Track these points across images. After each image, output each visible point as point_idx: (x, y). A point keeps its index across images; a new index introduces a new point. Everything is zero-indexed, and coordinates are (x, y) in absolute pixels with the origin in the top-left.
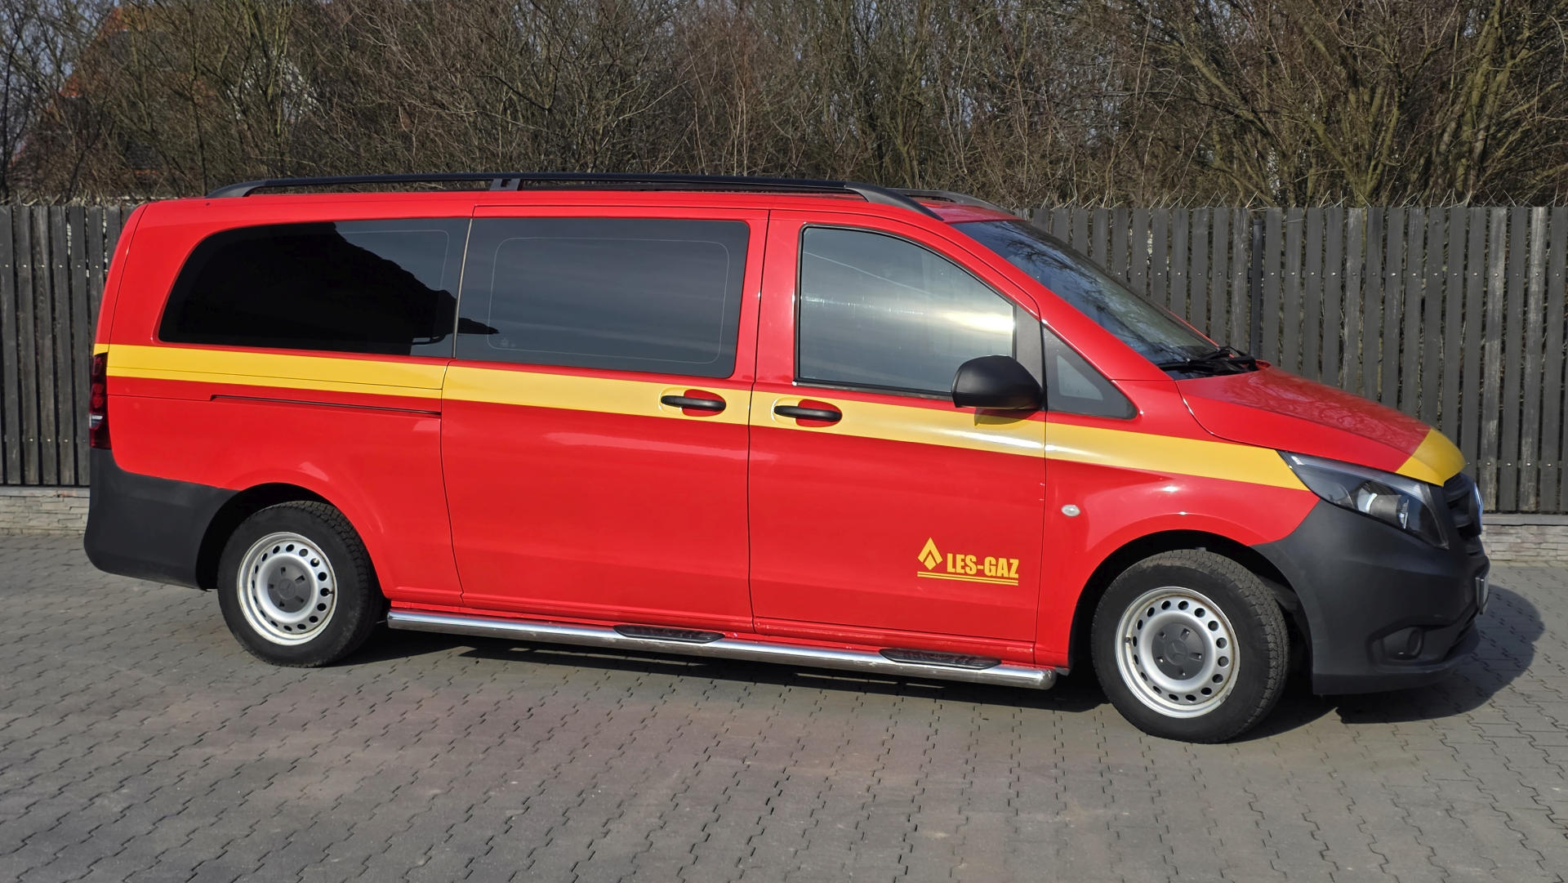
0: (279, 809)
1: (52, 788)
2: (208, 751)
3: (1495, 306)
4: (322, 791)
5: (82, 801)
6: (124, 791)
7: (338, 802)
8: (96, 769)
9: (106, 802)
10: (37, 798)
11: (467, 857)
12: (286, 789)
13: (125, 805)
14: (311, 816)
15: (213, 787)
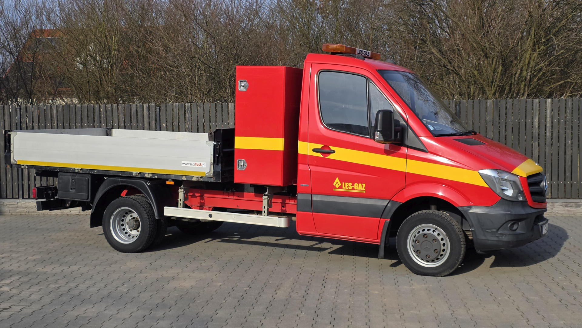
3: (536, 130)
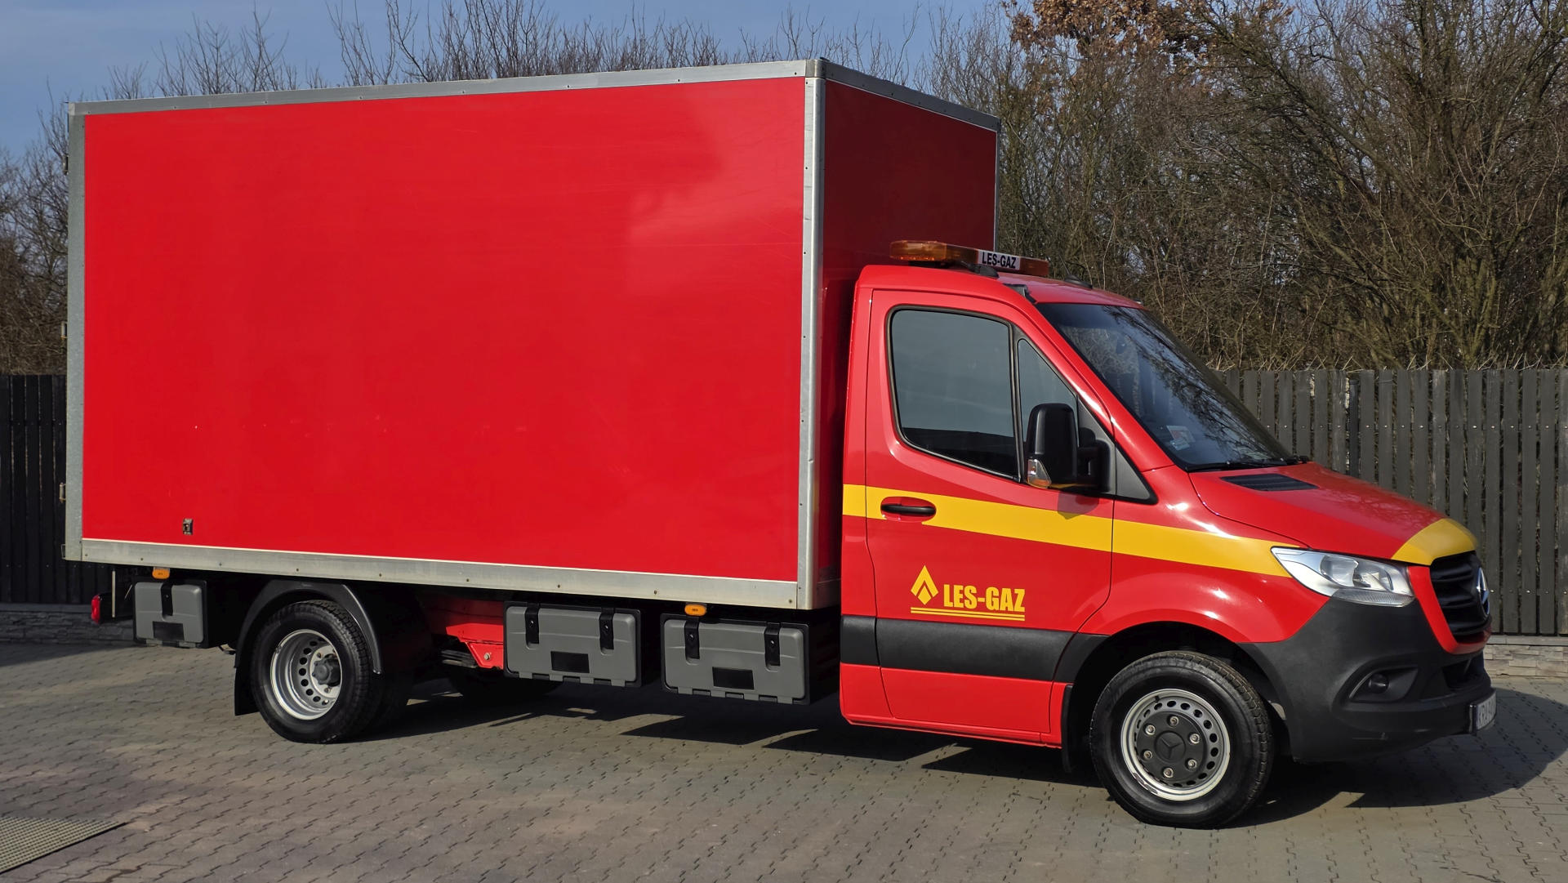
0: (540, 839)
1: (371, 824)
2: (483, 802)
4: (572, 829)
5: (394, 833)
6: (424, 827)
7: (583, 836)
8: (401, 813)
9: (412, 834)
10: (361, 831)
11: (680, 871)
12: (542, 827)
13: (427, 835)
14: (564, 844)
15: (489, 825)
